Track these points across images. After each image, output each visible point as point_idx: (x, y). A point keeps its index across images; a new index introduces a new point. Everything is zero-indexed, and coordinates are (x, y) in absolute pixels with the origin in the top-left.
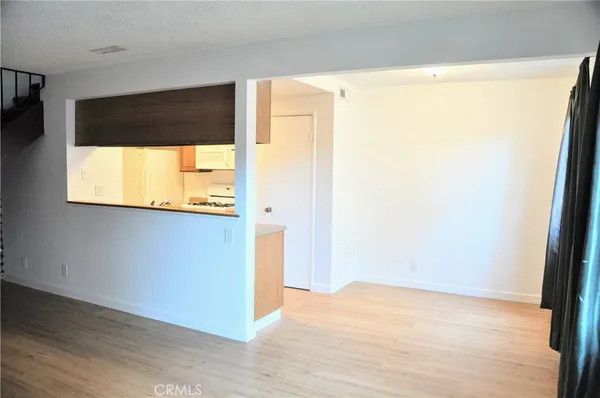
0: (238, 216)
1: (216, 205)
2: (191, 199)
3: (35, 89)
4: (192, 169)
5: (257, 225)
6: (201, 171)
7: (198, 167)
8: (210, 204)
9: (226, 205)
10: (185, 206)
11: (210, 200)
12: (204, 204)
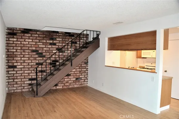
0: (157, 73)
1: (148, 69)
2: (140, 66)
3: (98, 35)
4: (140, 57)
5: (163, 76)
6: (143, 58)
7: (142, 57)
8: (146, 68)
9: (151, 69)
10: (138, 69)
11: (146, 67)
12: (144, 68)
